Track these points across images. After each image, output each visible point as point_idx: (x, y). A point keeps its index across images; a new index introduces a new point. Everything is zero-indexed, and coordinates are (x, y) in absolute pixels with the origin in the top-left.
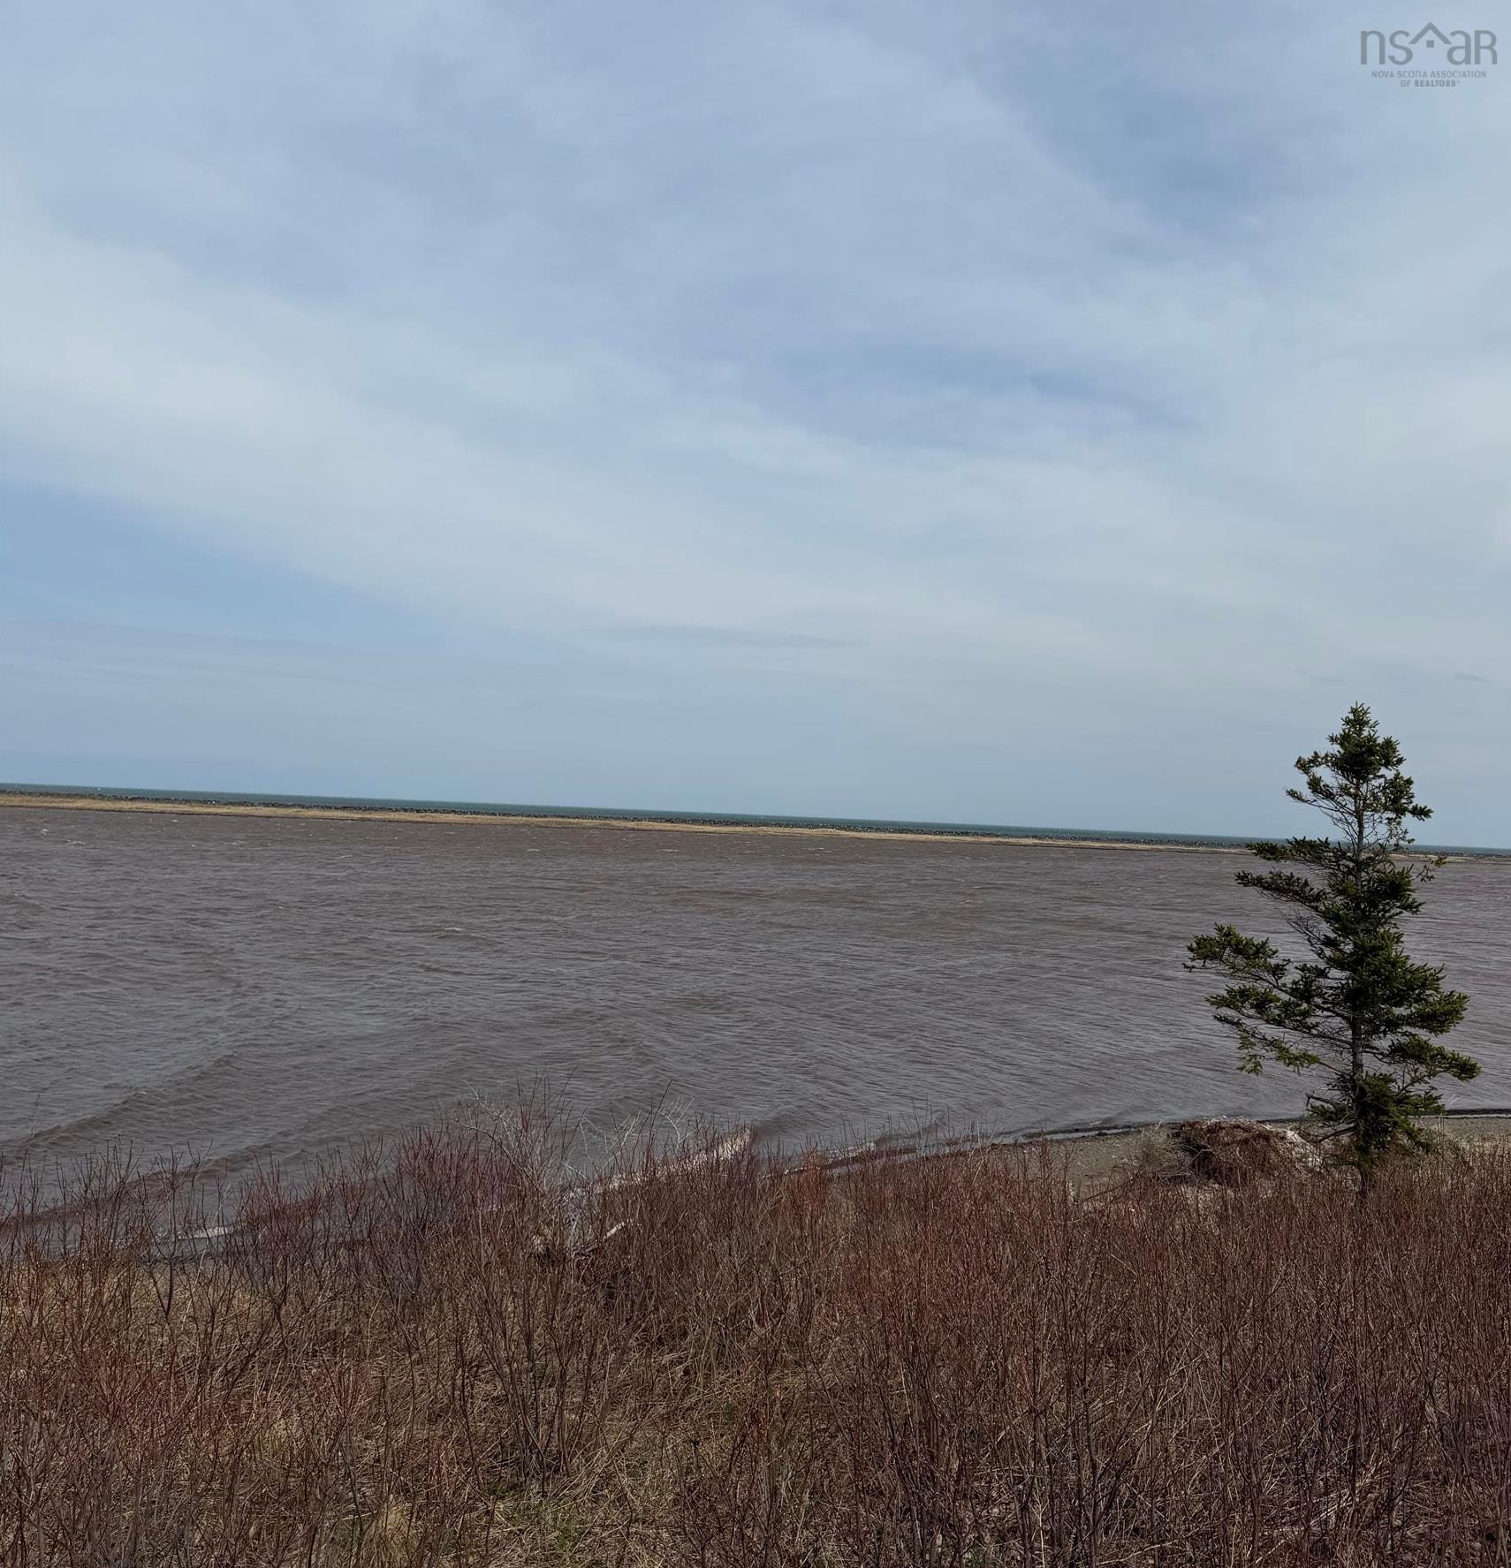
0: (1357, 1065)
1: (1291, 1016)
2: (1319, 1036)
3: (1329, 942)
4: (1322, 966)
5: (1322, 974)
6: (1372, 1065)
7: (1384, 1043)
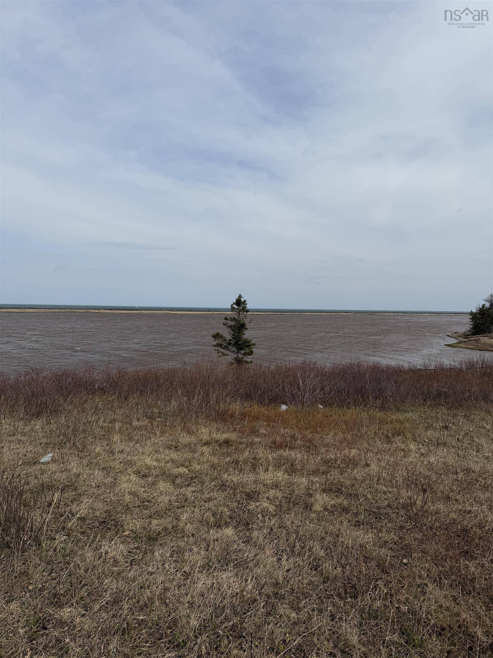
0: (238, 356)
1: (226, 348)
2: (231, 351)
3: (233, 335)
4: (232, 339)
5: (232, 340)
6: (240, 356)
7: (243, 352)
